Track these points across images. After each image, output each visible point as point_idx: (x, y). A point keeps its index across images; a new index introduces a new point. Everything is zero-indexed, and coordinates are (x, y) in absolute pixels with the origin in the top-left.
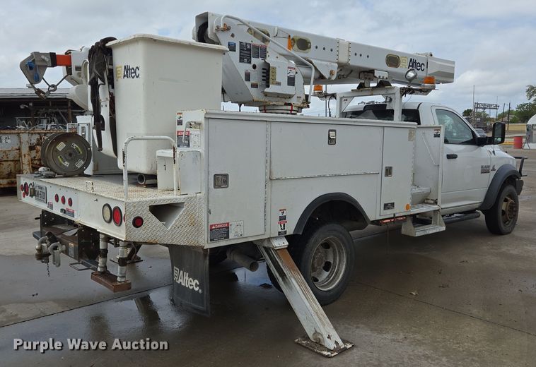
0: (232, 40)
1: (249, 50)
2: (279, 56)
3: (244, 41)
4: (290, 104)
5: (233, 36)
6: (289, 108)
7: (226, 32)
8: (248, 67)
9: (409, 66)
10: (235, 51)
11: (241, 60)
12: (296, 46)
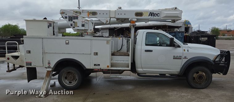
0: (66, 16)
1: (72, 18)
2: (82, 18)
3: (70, 15)
4: (87, 32)
5: (66, 14)
6: (87, 33)
7: (64, 14)
8: (72, 22)
9: (149, 15)
10: (67, 18)
11: (69, 20)
12: (91, 14)
